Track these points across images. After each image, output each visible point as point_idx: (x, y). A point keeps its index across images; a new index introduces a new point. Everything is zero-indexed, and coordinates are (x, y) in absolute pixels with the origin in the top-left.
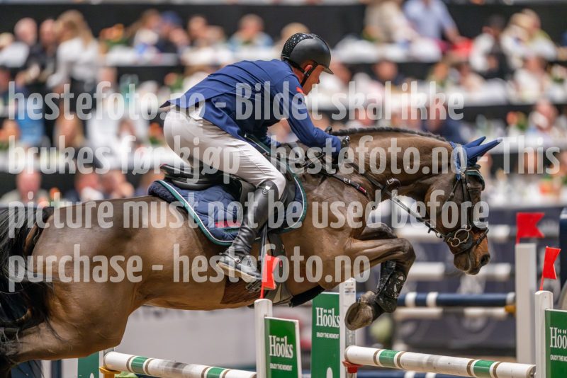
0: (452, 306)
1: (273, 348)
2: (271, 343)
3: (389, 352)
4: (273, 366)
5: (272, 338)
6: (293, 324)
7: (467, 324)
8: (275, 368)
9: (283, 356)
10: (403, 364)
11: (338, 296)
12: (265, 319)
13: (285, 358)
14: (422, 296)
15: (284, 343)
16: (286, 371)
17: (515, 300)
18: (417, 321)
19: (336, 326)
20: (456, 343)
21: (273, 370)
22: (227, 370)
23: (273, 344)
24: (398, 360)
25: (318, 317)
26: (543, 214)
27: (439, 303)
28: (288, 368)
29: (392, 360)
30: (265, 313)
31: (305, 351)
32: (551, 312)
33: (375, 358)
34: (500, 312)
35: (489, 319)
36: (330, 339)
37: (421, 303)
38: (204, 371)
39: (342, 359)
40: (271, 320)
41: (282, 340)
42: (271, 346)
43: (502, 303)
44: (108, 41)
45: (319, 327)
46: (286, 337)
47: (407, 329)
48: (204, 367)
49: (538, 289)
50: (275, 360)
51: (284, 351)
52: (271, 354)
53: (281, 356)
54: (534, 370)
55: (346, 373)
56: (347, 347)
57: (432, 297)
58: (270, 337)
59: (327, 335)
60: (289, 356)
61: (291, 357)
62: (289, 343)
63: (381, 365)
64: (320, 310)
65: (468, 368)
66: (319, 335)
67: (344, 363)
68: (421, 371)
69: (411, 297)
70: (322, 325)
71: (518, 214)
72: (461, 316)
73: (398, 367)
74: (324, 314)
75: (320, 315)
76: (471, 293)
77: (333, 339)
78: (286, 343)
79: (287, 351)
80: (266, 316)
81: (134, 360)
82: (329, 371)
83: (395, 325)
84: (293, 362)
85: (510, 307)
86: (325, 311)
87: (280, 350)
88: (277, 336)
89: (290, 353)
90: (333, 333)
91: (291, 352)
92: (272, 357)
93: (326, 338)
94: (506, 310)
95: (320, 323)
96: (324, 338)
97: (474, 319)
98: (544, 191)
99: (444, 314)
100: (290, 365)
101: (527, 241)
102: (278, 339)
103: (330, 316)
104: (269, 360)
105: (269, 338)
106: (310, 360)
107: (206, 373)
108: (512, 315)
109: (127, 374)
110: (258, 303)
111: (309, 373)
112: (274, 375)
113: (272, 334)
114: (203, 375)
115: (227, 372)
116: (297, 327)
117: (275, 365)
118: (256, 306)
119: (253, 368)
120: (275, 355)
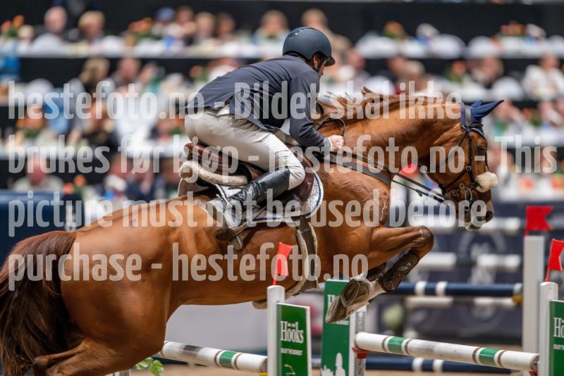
0: (463, 295)
1: (284, 333)
2: (282, 328)
3: (398, 339)
4: (284, 351)
5: (284, 324)
6: (304, 310)
7: (476, 313)
8: (285, 352)
9: (294, 341)
10: (411, 351)
12: (278, 306)
13: (295, 343)
14: (431, 285)
15: (295, 328)
16: (296, 356)
17: (522, 291)
18: (429, 309)
20: (465, 332)
21: (283, 354)
22: (239, 353)
23: (284, 329)
24: (406, 347)
26: (552, 207)
27: (448, 292)
28: (298, 353)
29: (400, 346)
30: (278, 299)
31: (316, 336)
32: (556, 302)
33: (383, 344)
34: (508, 302)
35: (498, 309)
36: (340, 325)
37: (430, 292)
38: (217, 354)
39: (352, 345)
40: (283, 306)
41: (293, 325)
42: (282, 331)
43: (509, 293)
44: (136, 34)
46: (297, 323)
47: (419, 317)
48: (217, 350)
49: (544, 281)
50: (286, 345)
51: (295, 336)
52: (282, 339)
53: (291, 341)
54: (537, 358)
55: (355, 359)
56: (356, 333)
57: (441, 286)
58: (282, 322)
59: (338, 322)
60: (299, 342)
61: (302, 342)
62: (300, 329)
63: (389, 352)
64: (331, 297)
65: (474, 356)
67: (353, 349)
68: (428, 358)
69: (421, 285)
71: (528, 207)
72: (471, 306)
73: (406, 354)
76: (481, 283)
77: (343, 326)
78: (297, 328)
79: (298, 337)
80: (278, 302)
82: (339, 357)
83: (407, 313)
84: (303, 347)
85: (518, 297)
87: (291, 335)
88: (289, 322)
89: (300, 338)
90: (345, 320)
91: (302, 337)
92: (283, 342)
93: (337, 325)
94: (514, 300)
97: (483, 308)
98: (555, 186)
99: (455, 304)
100: (300, 349)
101: (537, 233)
102: (289, 325)
104: (280, 344)
105: (280, 323)
106: (321, 345)
107: (219, 357)
108: (519, 306)
110: (271, 289)
111: (319, 358)
112: (284, 359)
113: (284, 320)
114: (215, 359)
115: (239, 355)
116: (308, 313)
117: (286, 349)
118: (268, 292)
119: (264, 352)
120: (286, 340)
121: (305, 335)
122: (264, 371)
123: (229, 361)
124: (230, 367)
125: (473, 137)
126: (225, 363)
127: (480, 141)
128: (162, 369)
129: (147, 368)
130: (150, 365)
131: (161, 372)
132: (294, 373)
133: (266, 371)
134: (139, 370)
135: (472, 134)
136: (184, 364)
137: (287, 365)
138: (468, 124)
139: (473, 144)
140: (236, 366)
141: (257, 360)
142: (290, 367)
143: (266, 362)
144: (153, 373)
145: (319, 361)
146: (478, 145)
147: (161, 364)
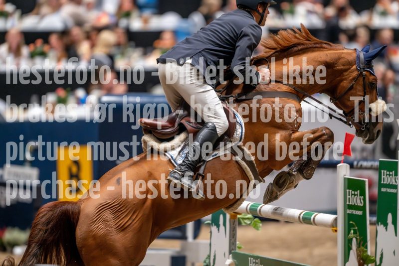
1: (349, 198)
4: (349, 211)
5: (349, 192)
6: (364, 182)
8: (350, 213)
11: (397, 162)
12: (345, 178)
13: (357, 206)
15: (357, 195)
16: (358, 215)
19: (395, 184)
21: (349, 214)
23: (349, 195)
25: (383, 177)
28: (360, 213)
30: (345, 173)
31: (372, 201)
36: (390, 193)
38: (301, 214)
40: (349, 179)
41: (356, 193)
42: (348, 197)
45: (383, 184)
46: (359, 191)
48: (302, 211)
50: (350, 207)
51: (357, 201)
52: (348, 203)
53: (355, 204)
58: (348, 190)
59: (389, 190)
60: (360, 205)
61: (362, 205)
62: (360, 195)
64: (384, 172)
66: (383, 190)
70: (385, 183)
74: (387, 175)
75: (384, 175)
77: (393, 193)
78: (359, 195)
79: (359, 201)
80: (345, 175)
81: (252, 206)
82: (390, 216)
84: (363, 209)
86: (388, 173)
87: (355, 200)
88: (353, 190)
89: (361, 202)
90: (394, 189)
92: (349, 205)
93: (388, 192)
95: (384, 181)
96: (386, 192)
100: (361, 211)
103: (391, 176)
104: (347, 207)
105: (346, 192)
106: (376, 207)
107: (302, 215)
109: (246, 215)
110: (340, 166)
111: (375, 216)
112: (349, 218)
113: (349, 189)
114: (299, 217)
115: (317, 214)
116: (367, 184)
117: (351, 210)
118: (338, 168)
119: (335, 213)
120: (350, 203)
121: (364, 200)
122: (334, 226)
123: (309, 219)
124: (310, 223)
125: (366, 75)
126: (306, 220)
127: (371, 77)
128: (261, 225)
129: (250, 224)
130: (251, 222)
131: (260, 227)
132: (357, 228)
133: (336, 227)
134: (243, 226)
135: (364, 73)
136: (277, 221)
137: (351, 222)
138: (362, 66)
139: (366, 80)
140: (314, 223)
141: (330, 218)
142: (354, 223)
143: (336, 219)
144: (254, 227)
145: (374, 219)
146: (370, 81)
147: (260, 221)
